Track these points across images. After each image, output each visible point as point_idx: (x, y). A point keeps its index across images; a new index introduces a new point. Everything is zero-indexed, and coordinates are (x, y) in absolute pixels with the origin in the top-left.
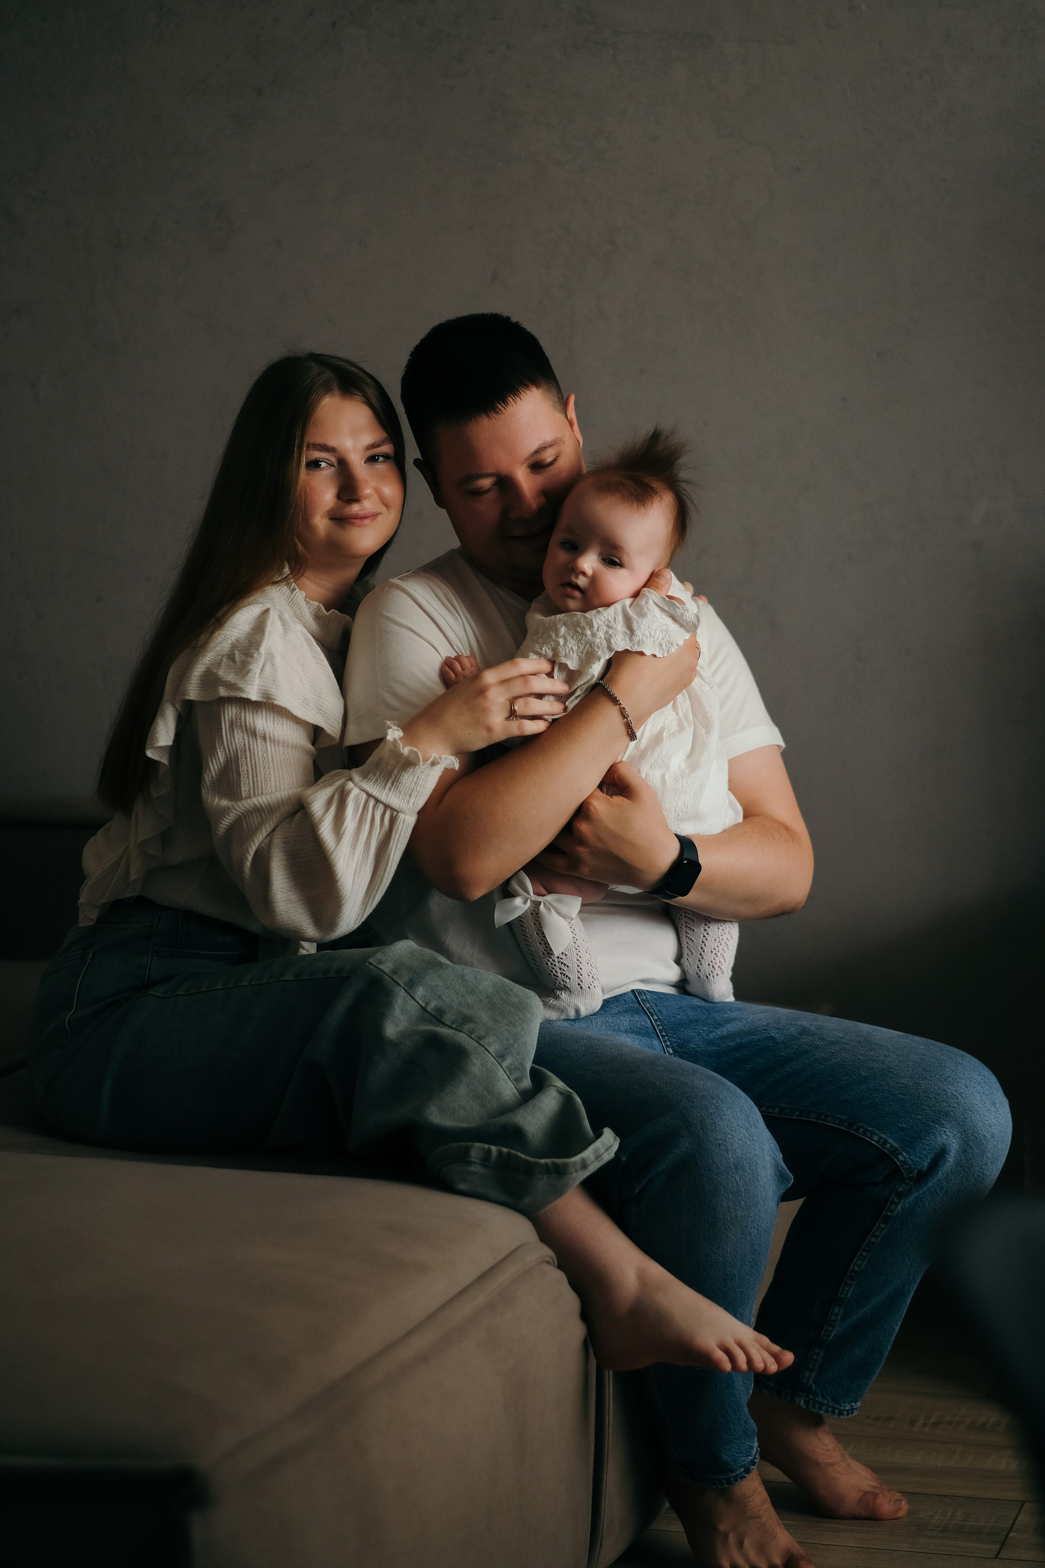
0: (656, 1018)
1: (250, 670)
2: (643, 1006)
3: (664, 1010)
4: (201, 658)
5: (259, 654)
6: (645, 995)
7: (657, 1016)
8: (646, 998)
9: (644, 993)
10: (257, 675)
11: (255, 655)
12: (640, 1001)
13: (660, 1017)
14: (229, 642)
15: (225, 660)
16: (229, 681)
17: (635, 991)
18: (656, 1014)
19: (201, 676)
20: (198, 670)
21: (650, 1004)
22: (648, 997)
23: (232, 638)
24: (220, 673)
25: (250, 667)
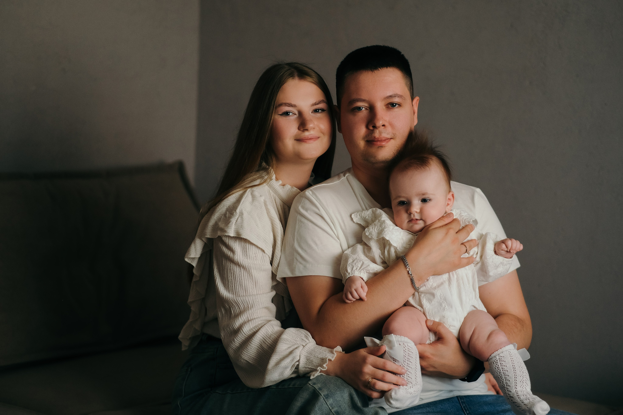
0: (468, 412)
1: (230, 221)
2: (462, 405)
3: (472, 407)
4: (213, 216)
5: (236, 213)
6: (463, 400)
7: (469, 411)
8: (464, 401)
9: (463, 398)
10: (234, 223)
11: (234, 214)
12: (461, 403)
13: (470, 412)
14: (226, 208)
15: (223, 217)
16: (222, 228)
17: (459, 397)
18: (468, 410)
19: (213, 225)
20: (212, 222)
21: (465, 404)
22: (465, 400)
23: (226, 206)
24: (219, 224)
25: (231, 220)
